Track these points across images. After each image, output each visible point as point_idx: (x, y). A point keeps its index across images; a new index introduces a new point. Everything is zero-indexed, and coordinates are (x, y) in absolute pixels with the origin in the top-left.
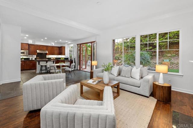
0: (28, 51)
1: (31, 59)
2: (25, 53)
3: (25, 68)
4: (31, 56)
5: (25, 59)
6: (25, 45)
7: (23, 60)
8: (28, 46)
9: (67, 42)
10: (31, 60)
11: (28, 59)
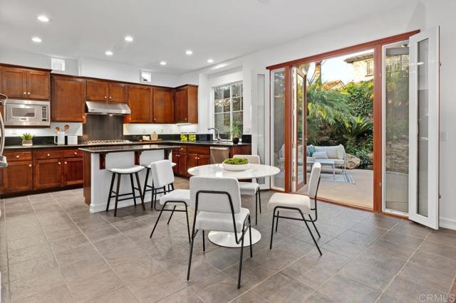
0: (48, 103)
1: (61, 142)
2: (38, 112)
3: (38, 185)
4: (62, 125)
5: (36, 140)
6: (35, 78)
7: (30, 145)
8: (47, 80)
9: (210, 61)
10: (61, 148)
11: (50, 140)
